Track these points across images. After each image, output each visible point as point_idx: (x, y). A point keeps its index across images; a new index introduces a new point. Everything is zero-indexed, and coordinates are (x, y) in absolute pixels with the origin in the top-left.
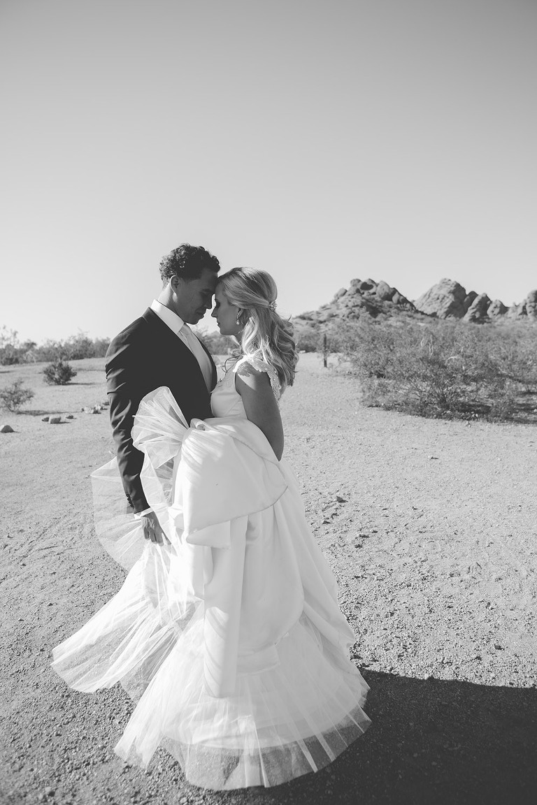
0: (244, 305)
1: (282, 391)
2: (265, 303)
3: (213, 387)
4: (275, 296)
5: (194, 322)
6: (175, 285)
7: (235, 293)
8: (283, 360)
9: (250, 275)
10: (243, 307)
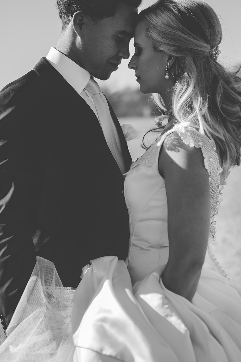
0: (176, 51)
1: (224, 175)
2: (206, 48)
3: (127, 168)
4: (218, 39)
5: (105, 77)
6: (79, 25)
7: (163, 34)
8: (228, 131)
9: (185, 8)
10: (174, 55)
